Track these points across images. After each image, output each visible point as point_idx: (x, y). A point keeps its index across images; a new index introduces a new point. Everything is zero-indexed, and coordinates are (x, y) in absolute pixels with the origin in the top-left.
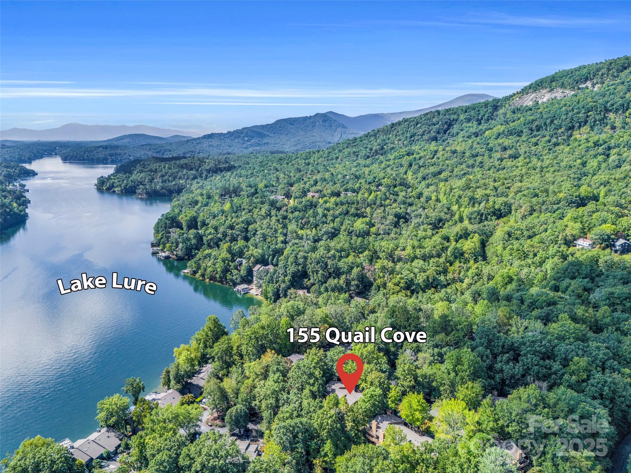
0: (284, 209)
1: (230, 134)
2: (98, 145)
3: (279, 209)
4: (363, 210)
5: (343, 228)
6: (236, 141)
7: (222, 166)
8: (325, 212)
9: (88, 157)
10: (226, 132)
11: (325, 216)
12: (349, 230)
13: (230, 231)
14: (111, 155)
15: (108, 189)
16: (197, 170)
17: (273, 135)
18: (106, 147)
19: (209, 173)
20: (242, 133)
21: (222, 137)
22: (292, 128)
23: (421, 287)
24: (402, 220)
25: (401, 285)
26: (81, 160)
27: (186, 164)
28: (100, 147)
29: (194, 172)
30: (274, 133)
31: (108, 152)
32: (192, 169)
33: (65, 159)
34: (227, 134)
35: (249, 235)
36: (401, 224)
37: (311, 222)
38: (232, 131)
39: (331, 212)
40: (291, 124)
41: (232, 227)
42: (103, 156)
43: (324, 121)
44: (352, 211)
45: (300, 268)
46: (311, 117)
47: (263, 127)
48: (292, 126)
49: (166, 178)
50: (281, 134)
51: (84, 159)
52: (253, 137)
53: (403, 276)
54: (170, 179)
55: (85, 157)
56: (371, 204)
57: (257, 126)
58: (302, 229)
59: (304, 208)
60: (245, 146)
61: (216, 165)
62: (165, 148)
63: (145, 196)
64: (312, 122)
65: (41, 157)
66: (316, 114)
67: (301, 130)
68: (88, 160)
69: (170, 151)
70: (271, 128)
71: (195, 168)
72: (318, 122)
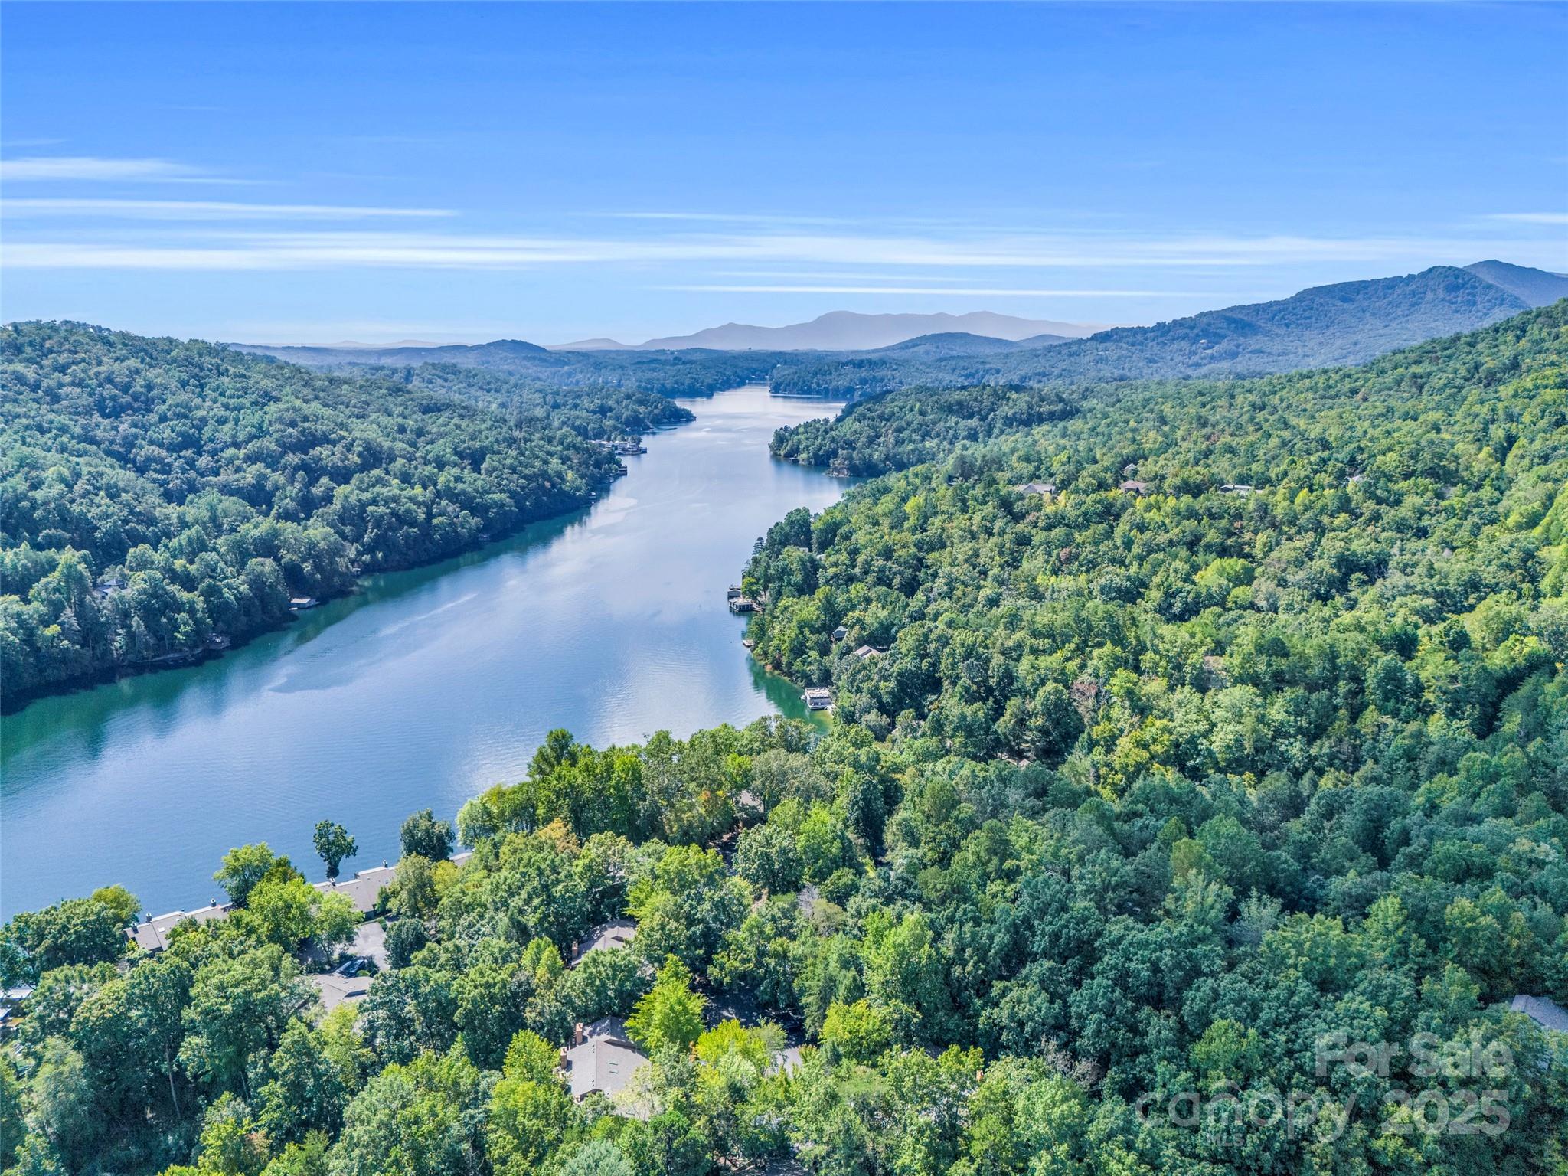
0: (1030, 518)
1: (1161, 329)
2: (844, 360)
3: (1017, 518)
4: (1247, 536)
5: (1157, 579)
6: (1175, 346)
7: (1046, 408)
8: (1134, 532)
9: (818, 385)
10: (1152, 324)
11: (1128, 544)
12: (1169, 587)
13: (881, 563)
14: (863, 382)
15: (788, 455)
16: (983, 419)
17: (1282, 331)
18: (859, 364)
19: (1011, 426)
20: (1192, 328)
21: (1140, 337)
22: (1343, 311)
23: (1217, 763)
24: (1358, 575)
25: (1158, 748)
26: (804, 392)
27: (960, 404)
28: (847, 364)
29: (974, 422)
30: (1287, 325)
31: (864, 373)
32: (971, 416)
33: (778, 389)
34: (1152, 330)
35: (921, 575)
36: (1352, 585)
37: (1081, 558)
38: (1169, 321)
39: (1148, 535)
40: (1344, 300)
41: (888, 553)
42: (846, 384)
43: (1453, 288)
44: (1212, 536)
45: (924, 665)
46: (1411, 277)
47: (1257, 308)
48: (1346, 305)
49: (905, 434)
50: (1308, 327)
51: (809, 391)
52: (1224, 337)
53: (1171, 725)
54: (915, 437)
55: (814, 386)
56: (1282, 523)
57: (1243, 307)
58: (1056, 572)
59: (1080, 520)
60: (1195, 359)
61: (1031, 407)
62: (988, 366)
63: (845, 474)
64: (1413, 293)
65: (741, 384)
66: (1430, 270)
67: (1373, 314)
68: (818, 392)
69: (998, 372)
70: (1280, 311)
71: (979, 413)
72: (1432, 290)
